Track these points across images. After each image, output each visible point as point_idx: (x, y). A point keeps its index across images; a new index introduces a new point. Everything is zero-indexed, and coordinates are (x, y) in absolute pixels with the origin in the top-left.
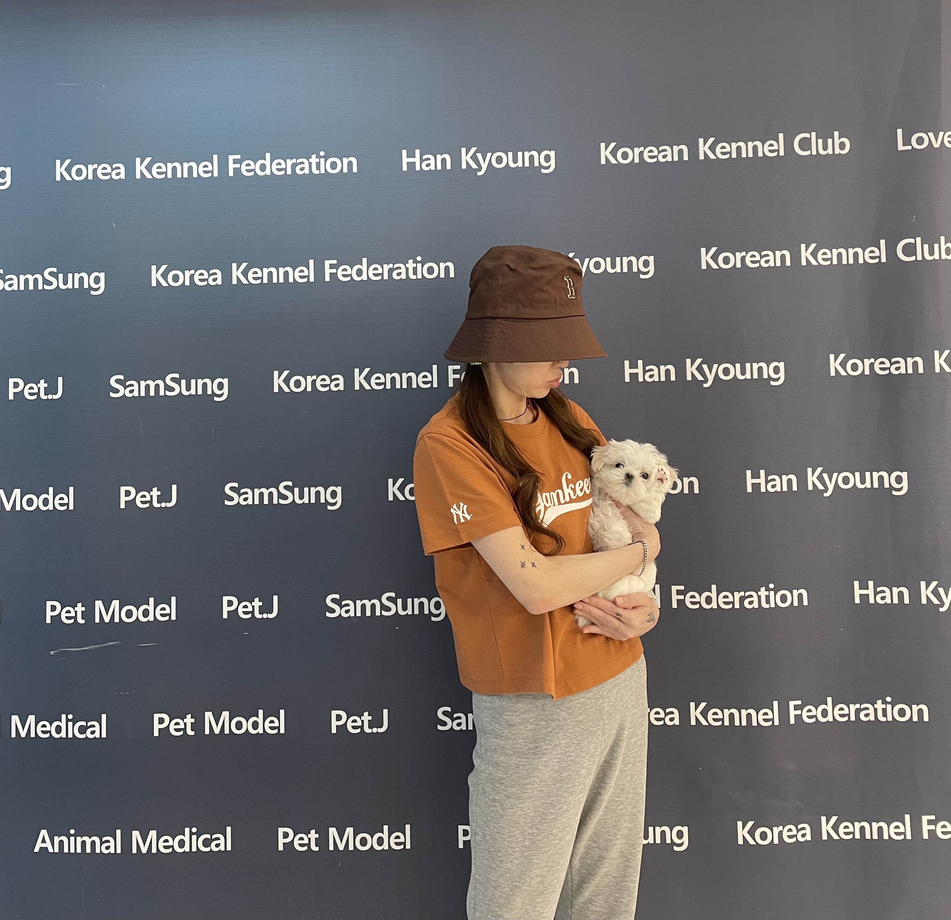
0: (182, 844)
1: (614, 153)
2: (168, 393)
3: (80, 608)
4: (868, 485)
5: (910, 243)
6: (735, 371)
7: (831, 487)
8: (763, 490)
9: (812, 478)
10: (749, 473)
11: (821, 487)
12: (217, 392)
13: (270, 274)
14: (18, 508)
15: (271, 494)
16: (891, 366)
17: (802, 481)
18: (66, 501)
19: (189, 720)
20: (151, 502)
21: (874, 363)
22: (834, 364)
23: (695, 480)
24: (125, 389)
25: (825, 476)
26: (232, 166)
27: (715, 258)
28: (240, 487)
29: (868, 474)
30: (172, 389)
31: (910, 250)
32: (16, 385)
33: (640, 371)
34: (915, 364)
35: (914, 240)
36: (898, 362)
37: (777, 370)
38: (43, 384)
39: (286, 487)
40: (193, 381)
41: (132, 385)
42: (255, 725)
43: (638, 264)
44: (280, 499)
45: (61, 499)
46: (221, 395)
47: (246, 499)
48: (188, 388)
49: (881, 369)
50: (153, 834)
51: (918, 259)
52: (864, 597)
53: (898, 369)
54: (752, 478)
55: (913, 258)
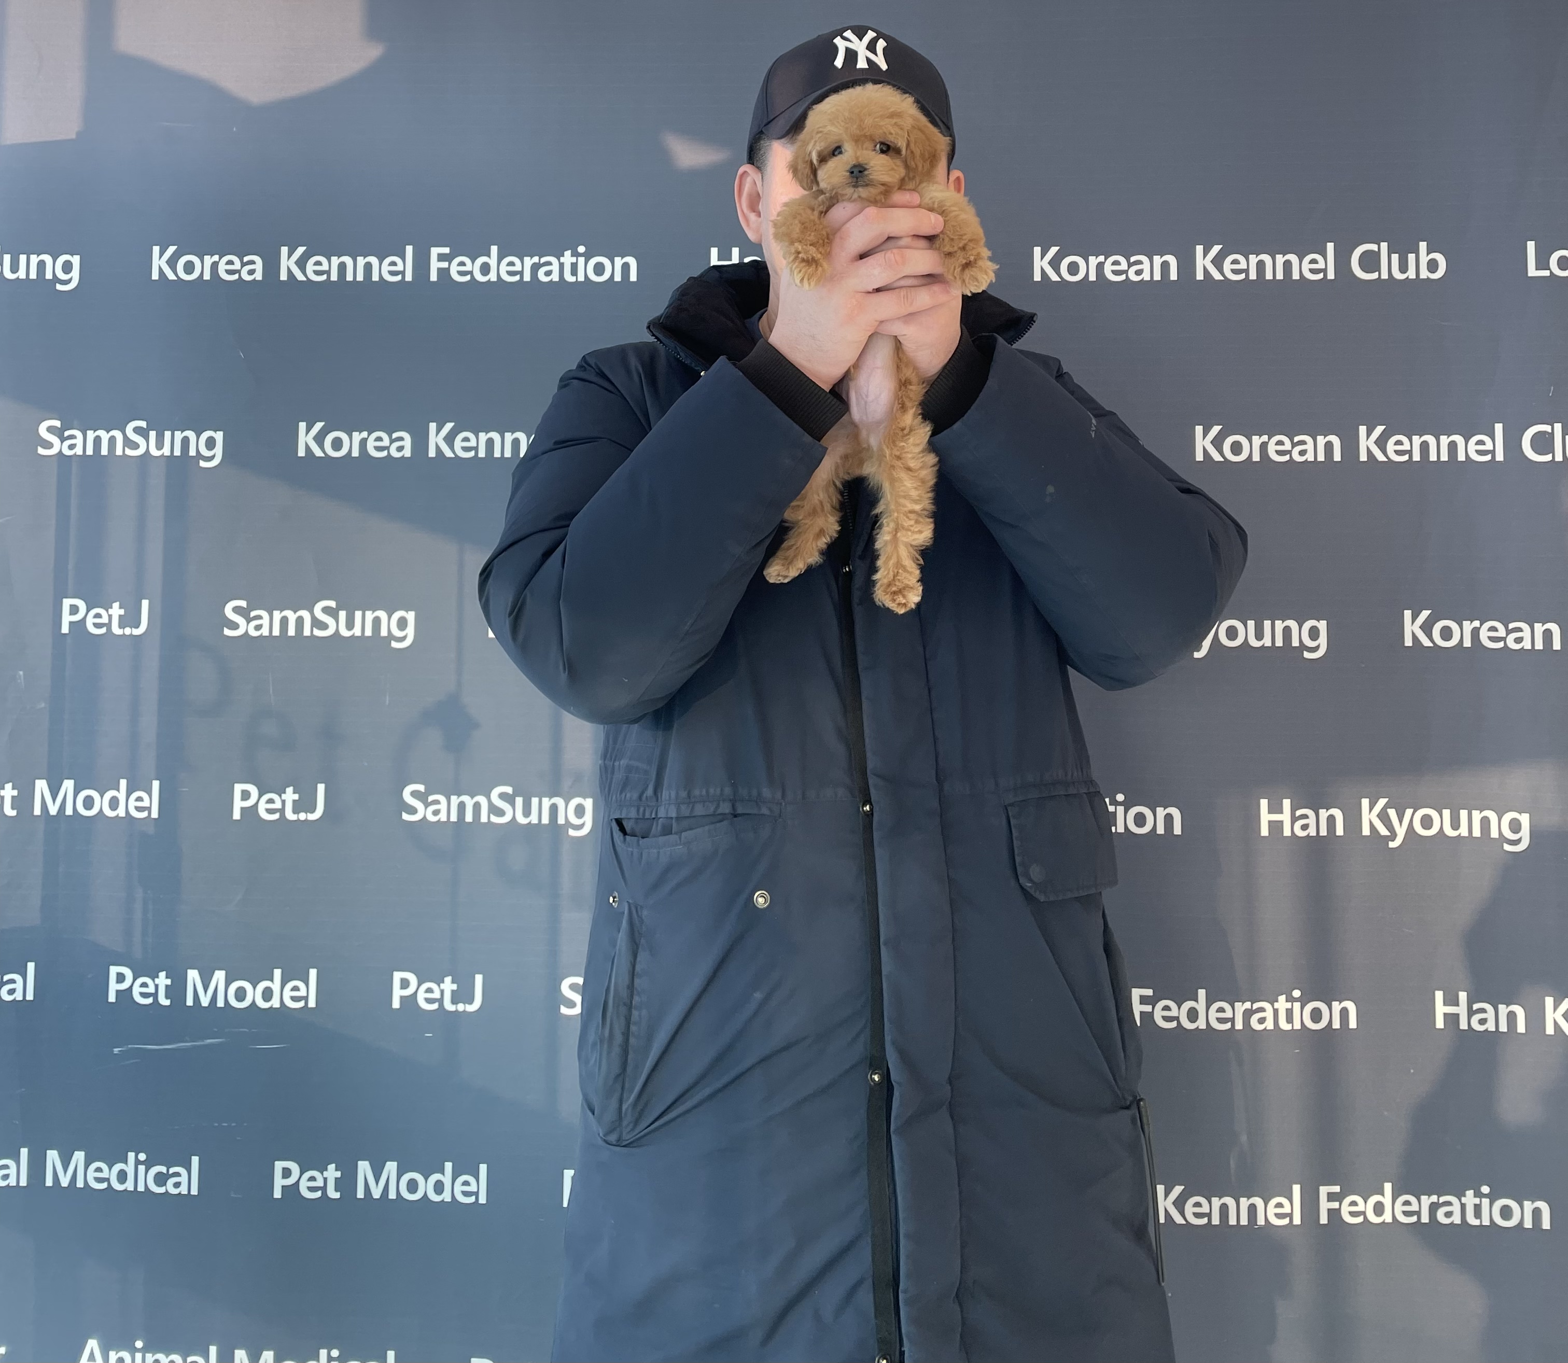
1: (1055, 264)
2: (318, 633)
3: (162, 980)
4: (1463, 831)
5: (1545, 432)
6: (1246, 632)
7: (1401, 832)
8: (1287, 832)
9: (1369, 815)
10: (1264, 803)
11: (1384, 831)
12: (397, 633)
13: (490, 442)
14: (69, 811)
15: (477, 806)
16: (1507, 635)
17: (1353, 820)
18: (146, 803)
19: (331, 1173)
20: (282, 811)
21: (1479, 629)
22: (1412, 627)
23: (1175, 812)
24: (248, 623)
25: (1392, 813)
26: (435, 265)
27: (1217, 443)
28: (429, 792)
29: (1464, 814)
30: (324, 626)
31: (1543, 443)
32: (74, 610)
34: (1548, 634)
35: (1550, 427)
36: (1519, 630)
37: (1314, 633)
38: (116, 611)
39: (502, 796)
40: (358, 614)
41: (259, 617)
42: (439, 1187)
44: (491, 815)
45: (139, 799)
46: (403, 639)
47: (436, 813)
48: (350, 625)
49: (1491, 639)
50: (268, 1355)
51: (1557, 459)
52: (1452, 1019)
53: (1519, 640)
54: (1269, 813)
55: (1548, 458)
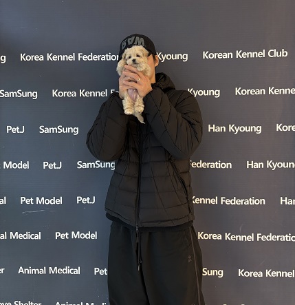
0: (65, 271)
1: (208, 55)
3: (32, 199)
4: (287, 167)
6: (245, 129)
7: (275, 167)
8: (252, 167)
9: (269, 164)
10: (248, 162)
11: (271, 167)
12: (75, 132)
13: (92, 94)
14: (11, 167)
15: (93, 165)
17: (265, 165)
18: (26, 166)
19: (67, 234)
20: (53, 167)
21: (292, 127)
22: (278, 127)
23: (230, 164)
24: (44, 130)
25: (273, 163)
26: (79, 57)
27: (240, 91)
28: (83, 163)
29: (287, 163)
30: (60, 131)
32: (9, 128)
33: (214, 128)
37: (259, 129)
38: (18, 128)
39: (98, 163)
40: (67, 128)
41: (47, 129)
42: (88, 236)
43: (214, 93)
44: (96, 166)
47: (84, 166)
48: (65, 130)
50: (56, 268)
52: (284, 202)
54: (249, 164)
